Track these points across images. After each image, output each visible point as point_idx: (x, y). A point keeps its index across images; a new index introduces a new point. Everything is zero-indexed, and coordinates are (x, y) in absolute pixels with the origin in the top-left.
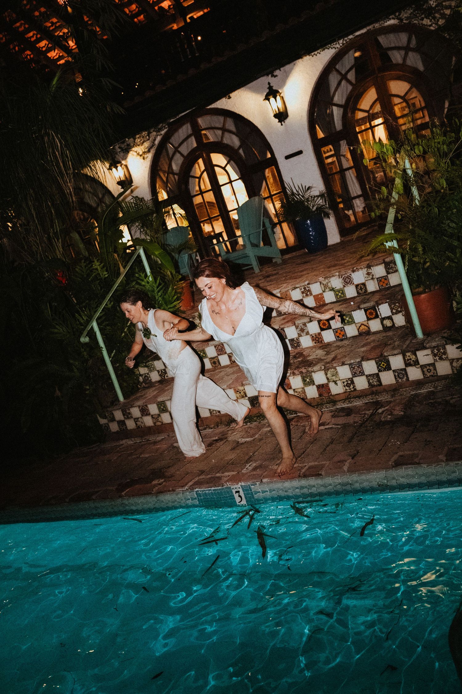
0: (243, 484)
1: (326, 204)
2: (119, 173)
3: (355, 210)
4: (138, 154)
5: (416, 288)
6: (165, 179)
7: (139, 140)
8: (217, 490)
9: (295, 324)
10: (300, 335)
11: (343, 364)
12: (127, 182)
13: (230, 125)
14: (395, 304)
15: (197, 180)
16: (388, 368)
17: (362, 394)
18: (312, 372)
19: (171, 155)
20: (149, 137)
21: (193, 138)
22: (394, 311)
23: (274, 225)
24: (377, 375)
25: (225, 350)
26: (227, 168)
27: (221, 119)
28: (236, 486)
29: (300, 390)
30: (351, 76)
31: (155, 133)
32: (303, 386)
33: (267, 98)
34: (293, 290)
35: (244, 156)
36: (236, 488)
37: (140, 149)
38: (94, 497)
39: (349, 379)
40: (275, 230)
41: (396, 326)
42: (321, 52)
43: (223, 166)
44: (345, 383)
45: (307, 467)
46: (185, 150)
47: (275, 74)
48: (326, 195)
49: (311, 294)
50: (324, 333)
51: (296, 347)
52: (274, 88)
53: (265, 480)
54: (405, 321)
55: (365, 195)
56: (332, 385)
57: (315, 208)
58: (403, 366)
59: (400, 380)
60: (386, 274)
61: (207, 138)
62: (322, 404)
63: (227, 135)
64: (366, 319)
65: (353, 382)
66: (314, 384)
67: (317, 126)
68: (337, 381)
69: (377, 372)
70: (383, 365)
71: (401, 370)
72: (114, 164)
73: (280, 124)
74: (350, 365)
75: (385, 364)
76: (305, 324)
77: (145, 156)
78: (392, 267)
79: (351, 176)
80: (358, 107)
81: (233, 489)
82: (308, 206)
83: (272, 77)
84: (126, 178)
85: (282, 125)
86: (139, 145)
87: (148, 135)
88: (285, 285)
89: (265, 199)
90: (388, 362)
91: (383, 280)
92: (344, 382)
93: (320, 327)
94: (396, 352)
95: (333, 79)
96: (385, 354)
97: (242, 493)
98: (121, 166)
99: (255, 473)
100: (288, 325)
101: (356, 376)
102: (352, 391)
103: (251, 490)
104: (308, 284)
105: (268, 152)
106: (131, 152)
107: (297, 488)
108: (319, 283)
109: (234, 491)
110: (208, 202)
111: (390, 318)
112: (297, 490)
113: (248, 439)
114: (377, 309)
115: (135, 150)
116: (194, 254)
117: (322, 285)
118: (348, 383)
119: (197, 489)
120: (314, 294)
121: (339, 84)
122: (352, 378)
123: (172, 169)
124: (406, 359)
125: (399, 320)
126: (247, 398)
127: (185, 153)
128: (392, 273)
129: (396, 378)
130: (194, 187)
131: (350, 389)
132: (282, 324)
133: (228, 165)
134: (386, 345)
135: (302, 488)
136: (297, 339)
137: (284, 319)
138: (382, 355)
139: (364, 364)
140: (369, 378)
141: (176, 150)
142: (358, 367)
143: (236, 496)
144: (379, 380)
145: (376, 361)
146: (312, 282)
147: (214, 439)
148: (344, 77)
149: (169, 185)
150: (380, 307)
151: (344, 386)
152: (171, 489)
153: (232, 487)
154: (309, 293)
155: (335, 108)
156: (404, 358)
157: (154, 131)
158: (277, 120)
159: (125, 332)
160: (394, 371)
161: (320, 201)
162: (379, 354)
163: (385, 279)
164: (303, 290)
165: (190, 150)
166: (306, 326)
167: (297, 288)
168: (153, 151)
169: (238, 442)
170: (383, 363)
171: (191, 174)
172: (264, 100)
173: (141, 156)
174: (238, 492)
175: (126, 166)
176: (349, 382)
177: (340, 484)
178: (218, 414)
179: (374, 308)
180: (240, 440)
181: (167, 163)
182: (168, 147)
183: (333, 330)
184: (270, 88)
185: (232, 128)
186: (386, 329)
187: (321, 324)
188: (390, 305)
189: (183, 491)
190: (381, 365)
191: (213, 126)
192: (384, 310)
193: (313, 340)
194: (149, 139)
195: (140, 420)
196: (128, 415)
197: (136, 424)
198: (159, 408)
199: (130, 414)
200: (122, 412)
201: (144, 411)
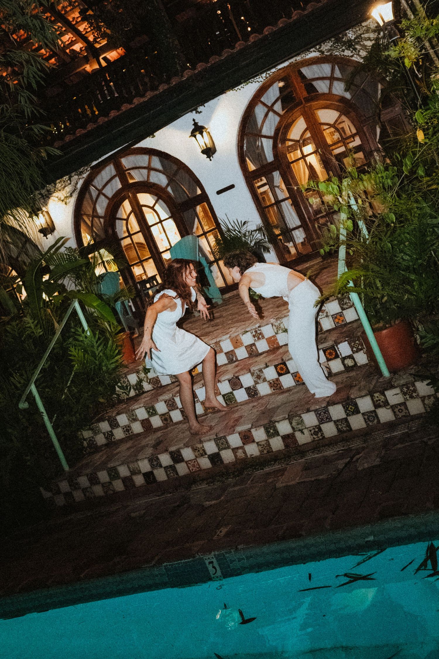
0: (217, 553)
1: (265, 238)
2: (41, 221)
3: (295, 242)
4: (60, 199)
5: (376, 324)
6: (89, 223)
7: (60, 185)
8: (188, 562)
9: (250, 371)
10: (256, 383)
11: (308, 411)
12: (49, 229)
13: (156, 163)
14: (355, 342)
15: (125, 222)
16: (357, 411)
17: (332, 442)
18: (276, 422)
19: (94, 198)
20: (70, 181)
21: (117, 179)
22: (355, 349)
23: (211, 263)
24: (346, 420)
25: (176, 404)
26: (155, 208)
27: (146, 157)
29: (263, 443)
30: (278, 107)
31: (76, 177)
32: (267, 438)
33: (193, 134)
34: (243, 334)
35: (172, 194)
36: (209, 558)
37: (61, 194)
39: (316, 426)
40: (212, 268)
41: (359, 365)
42: (245, 87)
43: (152, 205)
44: (313, 431)
46: (110, 191)
47: (199, 110)
48: (263, 229)
49: (263, 337)
50: (282, 379)
51: (254, 395)
52: (199, 124)
53: (240, 547)
54: (368, 359)
55: (304, 225)
56: (298, 434)
57: (253, 243)
58: (373, 409)
59: (371, 424)
60: (340, 311)
61: (132, 178)
62: (289, 457)
63: (152, 173)
64: (326, 360)
65: (320, 430)
66: (278, 435)
67: (247, 159)
68: (303, 430)
69: (344, 416)
70: (351, 408)
71: (371, 412)
72: (35, 211)
73: (208, 159)
74: (315, 411)
75: (353, 408)
76: (261, 371)
77: (68, 201)
78: (346, 303)
79: (288, 208)
80: (288, 138)
81: (206, 559)
82: (245, 241)
83: (196, 113)
84: (48, 225)
85: (211, 160)
86: (60, 190)
87: (70, 179)
88: (234, 329)
89: (199, 236)
90: (356, 405)
91: (338, 317)
92: (310, 431)
93: (278, 372)
94: (363, 393)
95: (260, 111)
96: (352, 396)
98: (42, 213)
99: (228, 539)
100: (242, 372)
101: (323, 423)
102: (320, 439)
103: (226, 559)
104: (259, 327)
105: (198, 188)
106: (52, 198)
108: (270, 325)
109: (207, 562)
110: (137, 243)
111: (351, 357)
113: (213, 502)
114: (336, 348)
115: (56, 196)
116: (127, 301)
117: (274, 327)
118: (315, 431)
119: (165, 564)
120: (266, 337)
121: (266, 115)
122: (319, 425)
123: (97, 212)
124: (375, 400)
125: (361, 358)
126: (207, 456)
127: (110, 195)
128: (347, 308)
129: (366, 422)
130: (122, 229)
131: (318, 437)
132: (236, 373)
133: (157, 205)
134: (351, 387)
136: (254, 387)
137: (237, 366)
138: (348, 398)
139: (331, 408)
140: (338, 423)
141: (100, 192)
142: (325, 413)
143: (210, 567)
144: (349, 425)
145: (342, 405)
146: (263, 324)
147: (176, 505)
148: (270, 109)
149: (94, 229)
150: (339, 346)
151: (312, 435)
152: (136, 566)
153: (204, 558)
154: (260, 336)
155: (264, 140)
156: (372, 400)
157: (75, 175)
158: (205, 156)
159: (66, 394)
160: (363, 414)
161: (258, 236)
162: (345, 397)
163: (341, 316)
164: (254, 333)
165: (114, 192)
166: (262, 372)
167: (247, 332)
168: (75, 195)
169: (203, 506)
170: (350, 406)
171: (117, 217)
172: (190, 136)
173: (63, 201)
174: (211, 562)
175: (48, 213)
176: (317, 430)
178: (176, 476)
179: (332, 348)
180: (204, 504)
181: (90, 207)
182: (91, 189)
183: (292, 374)
184: (195, 124)
185: (158, 166)
186: (348, 369)
187: (278, 369)
188: (349, 344)
189: (149, 567)
190: (349, 409)
191: (138, 166)
192: (344, 349)
193: (271, 387)
194: (70, 184)
195: (89, 490)
196: (75, 486)
197: (85, 495)
198: (110, 475)
199: (77, 484)
200: (69, 482)
201: (94, 480)
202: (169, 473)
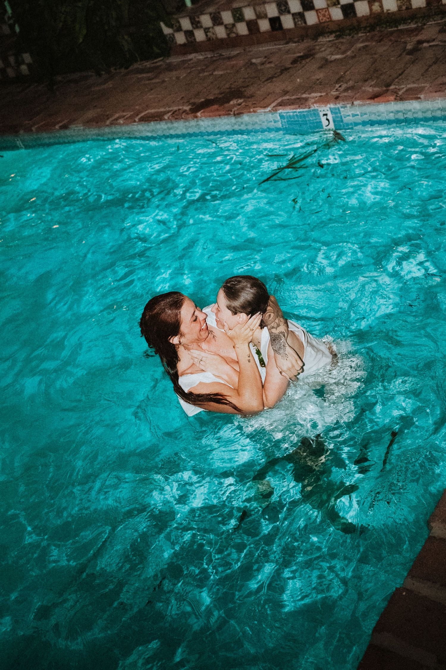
8: (303, 112)
28: (325, 109)
38: (166, 117)
45: (405, 89)
53: (356, 103)
62: (429, 16)
97: (330, 117)
99: (346, 94)
103: (340, 113)
107: (392, 112)
109: (321, 114)
112: (392, 114)
113: (338, 57)
119: (280, 111)
135: (398, 112)
143: (323, 119)
147: (299, 55)
152: (252, 110)
153: (319, 110)
169: (327, 59)
174: (326, 114)
177: (439, 109)
178: (304, 25)
180: (329, 57)
189: (265, 112)
195: (211, 30)
196: (196, 24)
197: (207, 35)
198: (234, 16)
199: (199, 22)
200: (190, 19)
201: (217, 20)
202: (296, 20)
